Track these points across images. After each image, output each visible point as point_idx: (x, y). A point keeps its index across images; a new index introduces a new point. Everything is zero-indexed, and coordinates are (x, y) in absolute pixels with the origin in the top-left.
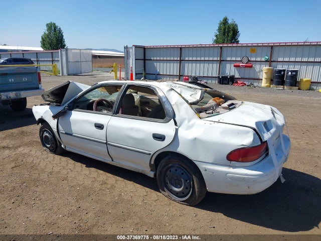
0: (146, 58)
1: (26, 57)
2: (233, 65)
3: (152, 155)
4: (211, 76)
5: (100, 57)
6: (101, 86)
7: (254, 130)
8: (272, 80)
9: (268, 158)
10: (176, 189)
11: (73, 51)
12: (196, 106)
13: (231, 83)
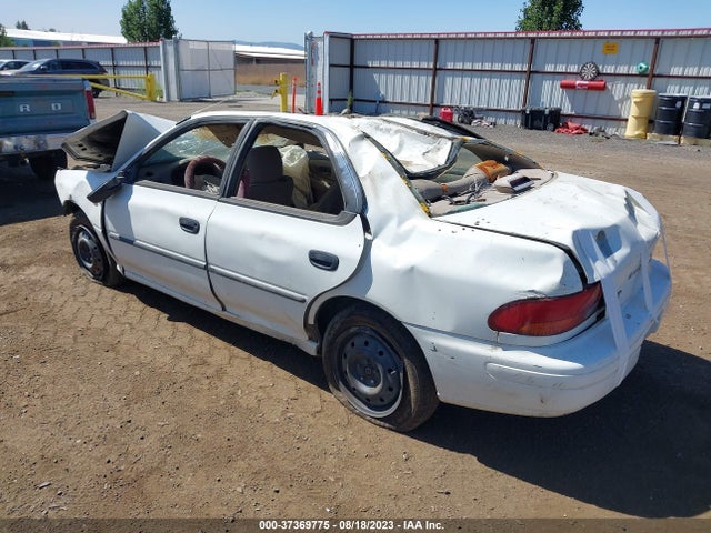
0: (356, 63)
1: (90, 57)
2: (559, 83)
3: (308, 302)
4: (505, 108)
5: (259, 60)
6: (199, 124)
7: (568, 251)
8: (651, 122)
9: (601, 326)
10: (366, 389)
11: (192, 45)
12: (430, 183)
13: (551, 126)
